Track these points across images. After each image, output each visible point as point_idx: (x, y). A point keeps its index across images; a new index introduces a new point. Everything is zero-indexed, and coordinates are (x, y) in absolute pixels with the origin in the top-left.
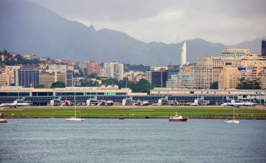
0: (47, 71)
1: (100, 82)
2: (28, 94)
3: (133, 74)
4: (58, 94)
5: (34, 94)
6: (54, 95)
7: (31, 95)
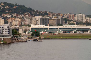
0: (52, 18)
1: (75, 23)
2: (47, 28)
3: (89, 19)
4: (60, 29)
5: (50, 28)
6: (58, 29)
7: (48, 29)
